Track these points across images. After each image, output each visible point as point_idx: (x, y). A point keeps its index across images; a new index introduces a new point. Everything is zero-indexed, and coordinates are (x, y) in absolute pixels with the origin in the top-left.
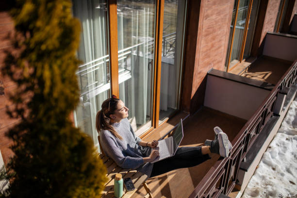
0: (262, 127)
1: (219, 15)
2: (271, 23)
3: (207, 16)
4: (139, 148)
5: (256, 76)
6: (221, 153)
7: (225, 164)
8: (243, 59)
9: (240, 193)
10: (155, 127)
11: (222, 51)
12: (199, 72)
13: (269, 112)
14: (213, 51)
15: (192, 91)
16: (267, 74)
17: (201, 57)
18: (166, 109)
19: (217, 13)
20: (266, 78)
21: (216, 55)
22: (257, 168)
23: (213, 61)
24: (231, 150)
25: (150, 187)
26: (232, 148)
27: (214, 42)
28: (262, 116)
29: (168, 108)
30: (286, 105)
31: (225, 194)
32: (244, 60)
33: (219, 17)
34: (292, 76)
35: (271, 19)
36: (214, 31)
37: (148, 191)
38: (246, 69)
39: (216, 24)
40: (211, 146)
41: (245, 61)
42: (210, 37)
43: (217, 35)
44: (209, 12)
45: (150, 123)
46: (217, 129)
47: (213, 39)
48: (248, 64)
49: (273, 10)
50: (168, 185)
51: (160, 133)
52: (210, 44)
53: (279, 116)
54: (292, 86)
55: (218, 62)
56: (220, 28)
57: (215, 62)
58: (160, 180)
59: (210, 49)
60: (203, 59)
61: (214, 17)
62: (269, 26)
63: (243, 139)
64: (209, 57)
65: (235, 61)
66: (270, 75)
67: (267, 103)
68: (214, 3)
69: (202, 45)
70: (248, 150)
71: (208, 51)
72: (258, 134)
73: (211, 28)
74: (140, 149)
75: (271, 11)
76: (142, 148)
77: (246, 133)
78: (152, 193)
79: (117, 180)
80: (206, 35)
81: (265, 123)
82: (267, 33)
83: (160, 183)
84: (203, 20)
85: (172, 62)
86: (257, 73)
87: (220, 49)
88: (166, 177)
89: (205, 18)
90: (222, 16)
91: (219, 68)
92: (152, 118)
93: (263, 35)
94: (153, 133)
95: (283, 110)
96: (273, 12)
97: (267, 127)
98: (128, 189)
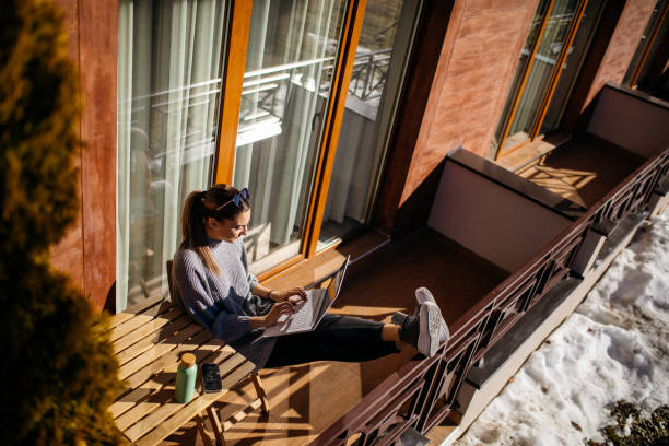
0: (538, 298)
1: (496, 32)
2: (620, 64)
3: (466, 31)
4: (254, 301)
5: (560, 178)
6: (421, 347)
7: (426, 369)
8: (540, 133)
9: (457, 431)
10: (306, 257)
11: (492, 111)
12: (426, 151)
13: (560, 269)
14: (467, 109)
15: (405, 191)
16: (584, 177)
17: (436, 120)
18: (340, 220)
19: (493, 27)
20: (580, 185)
21: (473, 119)
22: (508, 382)
23: (464, 132)
24: (446, 343)
25: (267, 385)
26: (449, 339)
27: (473, 89)
28: (538, 276)
29: (345, 217)
30: (602, 256)
31: (419, 429)
32: (543, 136)
33: (496, 37)
34: (631, 195)
35: (623, 54)
36: (479, 65)
37: (261, 393)
38: (541, 158)
39: (485, 50)
40: (403, 326)
41: (544, 140)
42: (466, 77)
43: (484, 75)
44: (473, 22)
45: (297, 244)
46: (422, 292)
47: (474, 82)
48: (547, 147)
49: (629, 35)
50: (307, 387)
51: (316, 270)
52: (462, 93)
53: (582, 278)
54: (629, 216)
55: (478, 135)
56: (493, 61)
57: (468, 134)
58: (293, 374)
59: (461, 105)
60: (441, 124)
61: (483, 34)
62: (613, 71)
63: (482, 320)
64: (457, 120)
65: (522, 136)
66: (592, 182)
67: (556, 250)
68: (488, 5)
69: (443, 94)
70: (491, 343)
71: (457, 109)
72: (523, 313)
73: (472, 57)
74: (256, 303)
75: (624, 37)
76: (259, 302)
77: (489, 308)
78: (268, 399)
79: (184, 366)
80: (457, 73)
81: (545, 291)
82: (606, 86)
83: (292, 381)
84: (455, 39)
85: (373, 115)
86: (563, 171)
87: (486, 108)
88: (307, 370)
89: (459, 35)
90: (502, 34)
91: (476, 149)
92: (304, 233)
93: (596, 87)
94: (300, 268)
95: (595, 266)
96: (628, 40)
97: (547, 300)
98: (207, 388)
